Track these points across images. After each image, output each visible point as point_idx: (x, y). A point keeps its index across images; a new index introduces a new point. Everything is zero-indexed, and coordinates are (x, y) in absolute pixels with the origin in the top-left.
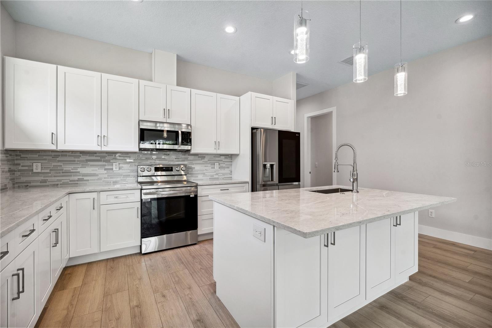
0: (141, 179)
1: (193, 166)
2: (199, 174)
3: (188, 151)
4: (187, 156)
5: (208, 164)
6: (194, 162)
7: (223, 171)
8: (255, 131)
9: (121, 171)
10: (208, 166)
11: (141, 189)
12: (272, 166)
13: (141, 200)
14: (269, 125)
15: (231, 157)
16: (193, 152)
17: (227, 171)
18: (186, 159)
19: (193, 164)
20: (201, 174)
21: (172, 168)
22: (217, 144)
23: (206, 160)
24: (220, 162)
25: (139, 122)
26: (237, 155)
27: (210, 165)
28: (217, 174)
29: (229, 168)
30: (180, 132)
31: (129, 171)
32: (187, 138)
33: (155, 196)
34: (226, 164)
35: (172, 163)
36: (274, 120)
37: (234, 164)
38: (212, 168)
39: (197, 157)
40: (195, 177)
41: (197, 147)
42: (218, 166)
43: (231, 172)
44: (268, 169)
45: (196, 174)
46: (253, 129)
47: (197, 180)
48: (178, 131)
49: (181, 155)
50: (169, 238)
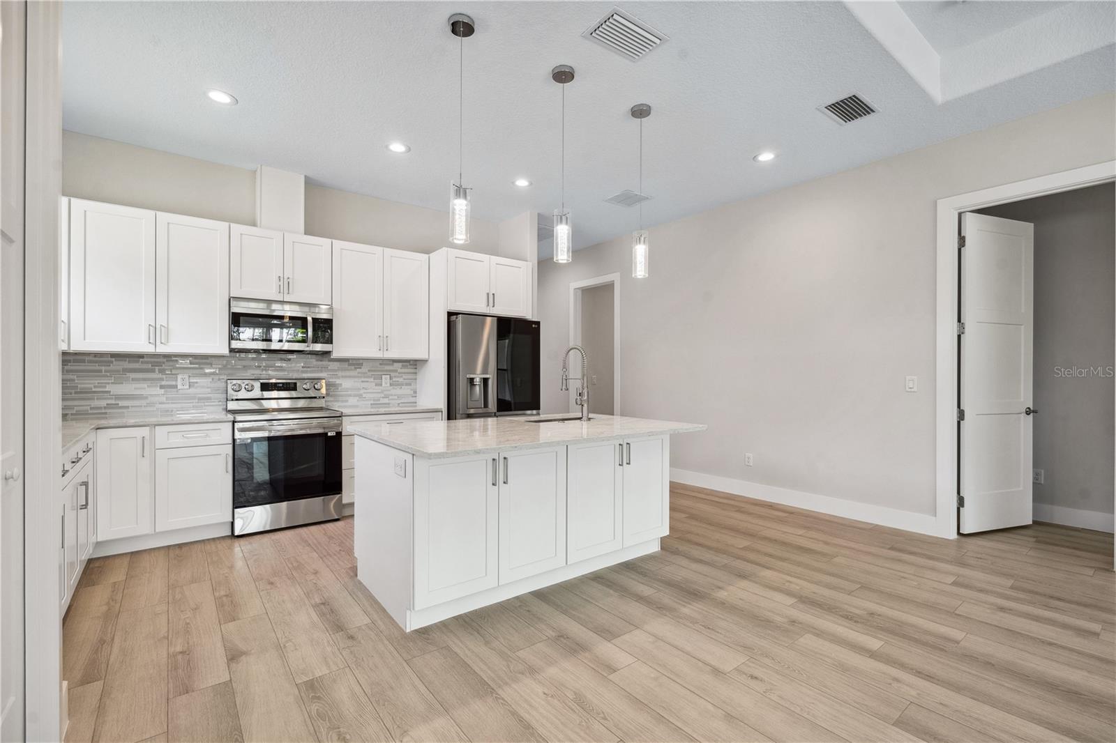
0: (232, 406)
1: (338, 381)
2: (350, 395)
3: (328, 353)
4: (325, 363)
5: (369, 377)
6: (340, 374)
7: (398, 391)
8: (453, 318)
9: (192, 390)
10: (368, 382)
11: (234, 422)
12: (485, 381)
13: (234, 440)
14: (480, 308)
15: (415, 365)
16: (334, 355)
17: (406, 391)
18: (325, 368)
19: (339, 378)
20: (355, 396)
21: (295, 384)
22: (384, 341)
23: (364, 369)
24: (393, 374)
25: (230, 300)
26: (425, 361)
27: (372, 380)
28: (386, 397)
29: (410, 385)
30: (310, 319)
31: (209, 390)
32: (324, 328)
33: (260, 434)
34: (404, 377)
35: (295, 375)
36: (491, 298)
37: (419, 377)
38: (376, 385)
39: (345, 365)
40: (343, 401)
41: (343, 345)
42: (388, 380)
43: (415, 392)
44: (477, 388)
45: (342, 396)
46: (450, 314)
47: (345, 407)
48: (306, 318)
49: (313, 361)
50: (288, 508)
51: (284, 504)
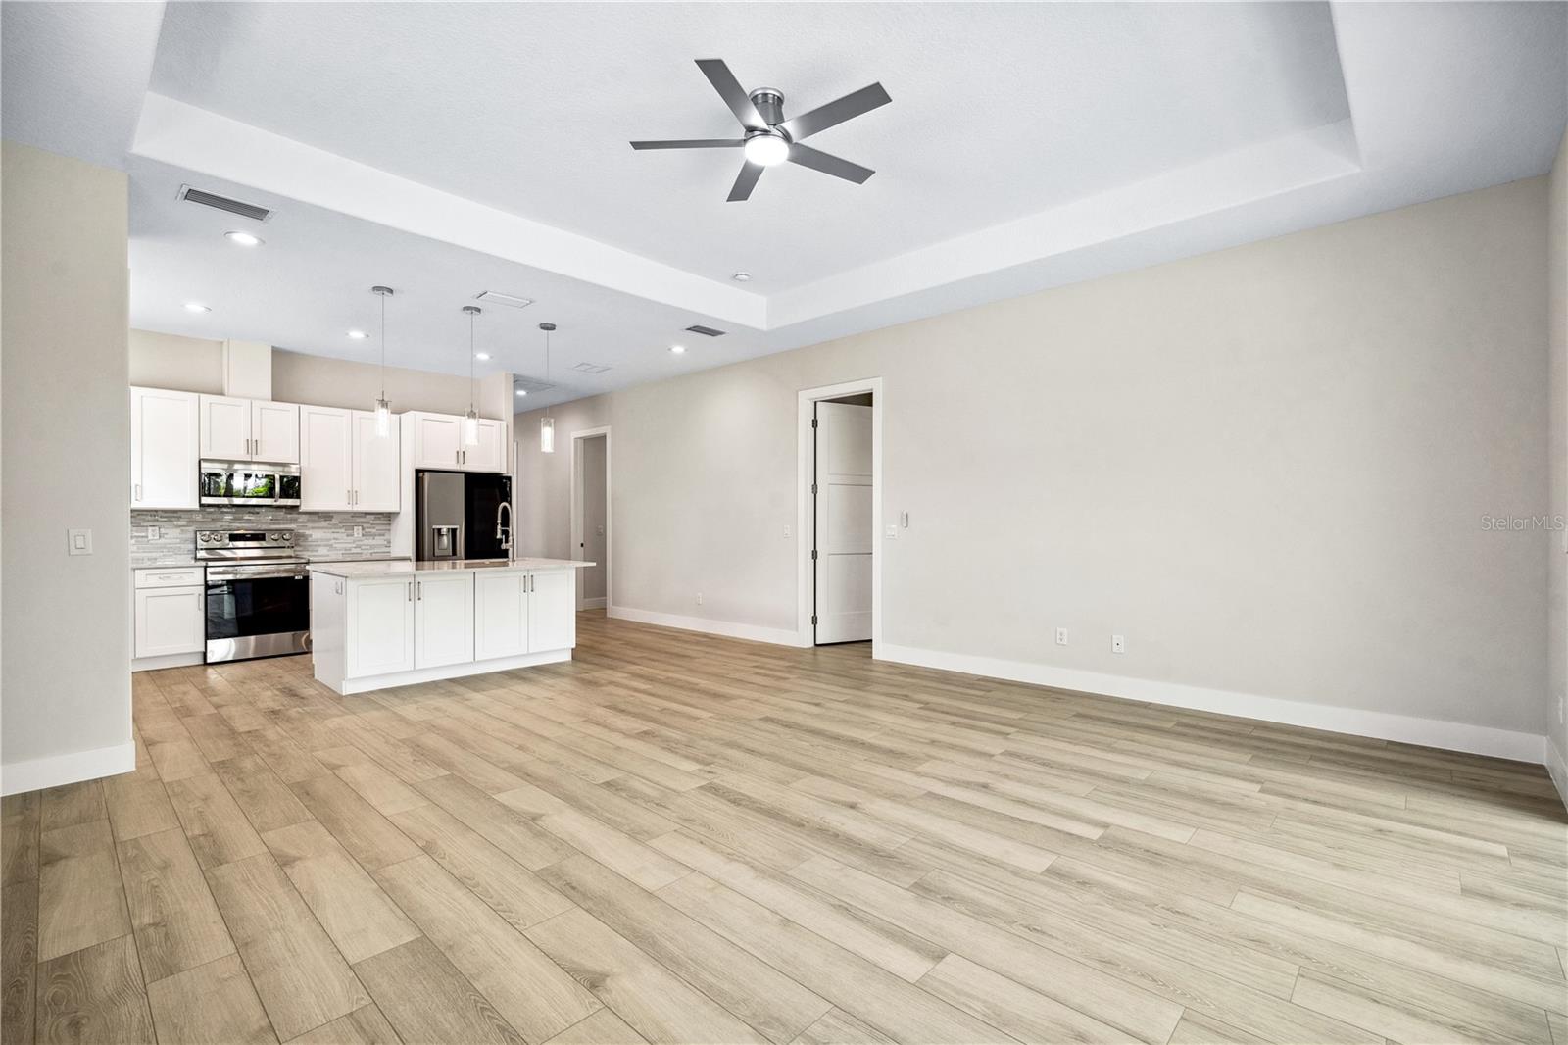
0: (202, 554)
1: (307, 532)
2: (320, 546)
3: (296, 507)
4: (295, 516)
5: (341, 528)
6: (310, 525)
7: (371, 542)
8: (421, 475)
9: (162, 541)
10: (338, 532)
11: (206, 567)
12: (454, 531)
13: (206, 581)
14: (452, 465)
15: (389, 517)
16: (302, 509)
17: (379, 541)
18: (294, 521)
19: (309, 530)
20: (326, 546)
21: (264, 535)
22: (352, 495)
23: (334, 521)
24: (365, 526)
25: (200, 462)
26: (398, 513)
27: (343, 531)
28: (357, 547)
29: (383, 535)
30: (277, 477)
31: (178, 541)
32: (291, 487)
33: (230, 577)
34: (377, 528)
35: (264, 527)
36: (461, 455)
37: (393, 528)
38: (348, 536)
39: (315, 517)
40: (312, 551)
41: (310, 500)
42: (360, 531)
43: (389, 542)
44: (445, 538)
45: (310, 546)
46: (418, 471)
47: (314, 556)
48: (274, 476)
49: (281, 513)
50: (256, 640)
51: (252, 639)
